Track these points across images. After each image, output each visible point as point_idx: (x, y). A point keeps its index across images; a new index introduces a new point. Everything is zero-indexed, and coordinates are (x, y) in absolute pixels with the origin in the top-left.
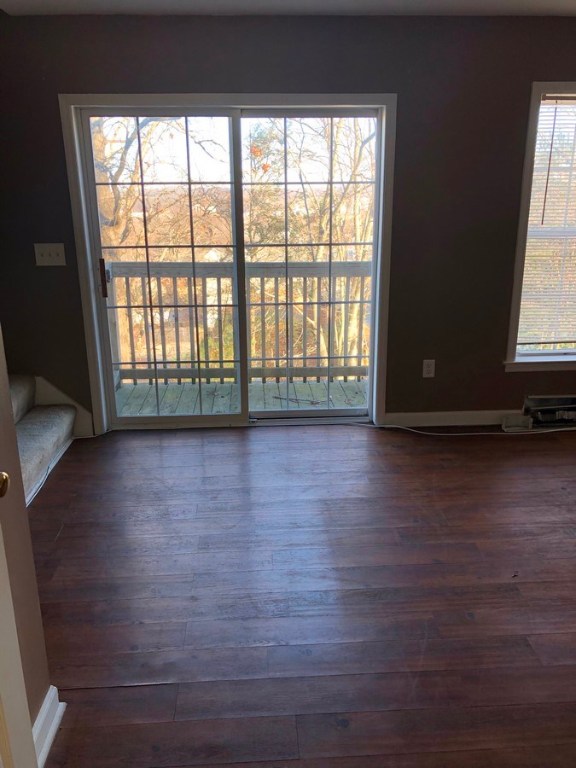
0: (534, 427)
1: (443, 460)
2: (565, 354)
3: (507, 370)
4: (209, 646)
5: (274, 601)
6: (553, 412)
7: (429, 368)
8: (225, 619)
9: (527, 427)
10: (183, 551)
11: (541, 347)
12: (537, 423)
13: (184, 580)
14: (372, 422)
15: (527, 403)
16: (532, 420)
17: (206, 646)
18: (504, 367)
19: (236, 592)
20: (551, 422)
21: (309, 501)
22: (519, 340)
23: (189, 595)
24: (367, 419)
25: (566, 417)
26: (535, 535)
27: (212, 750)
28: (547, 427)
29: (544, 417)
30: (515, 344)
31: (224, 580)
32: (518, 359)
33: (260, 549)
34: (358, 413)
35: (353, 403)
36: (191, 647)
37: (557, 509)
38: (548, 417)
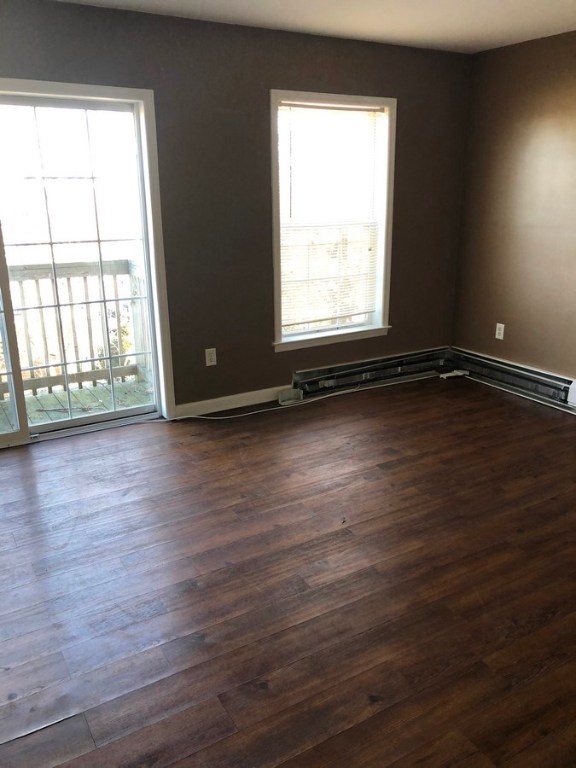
0: (304, 398)
1: (243, 438)
2: (318, 331)
3: (276, 351)
4: (98, 666)
5: (145, 603)
6: (315, 383)
7: (211, 357)
8: (102, 635)
9: (299, 399)
10: (19, 583)
11: (301, 326)
12: (307, 394)
13: (37, 610)
14: (162, 417)
15: (296, 378)
16: (302, 392)
17: (95, 667)
18: (273, 347)
19: (101, 606)
20: (316, 391)
21: (134, 503)
22: (283, 323)
23: (50, 624)
24: (156, 415)
25: (327, 385)
26: (344, 485)
27: (151, 758)
28: (314, 396)
29: (311, 388)
30: (280, 326)
31: (82, 599)
32: (285, 340)
33: (105, 559)
34: (147, 410)
35: (126, 404)
36: (79, 674)
37: (351, 461)
38: (314, 388)
